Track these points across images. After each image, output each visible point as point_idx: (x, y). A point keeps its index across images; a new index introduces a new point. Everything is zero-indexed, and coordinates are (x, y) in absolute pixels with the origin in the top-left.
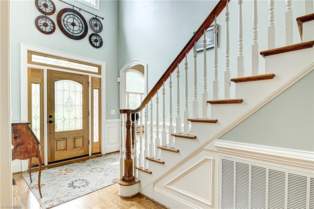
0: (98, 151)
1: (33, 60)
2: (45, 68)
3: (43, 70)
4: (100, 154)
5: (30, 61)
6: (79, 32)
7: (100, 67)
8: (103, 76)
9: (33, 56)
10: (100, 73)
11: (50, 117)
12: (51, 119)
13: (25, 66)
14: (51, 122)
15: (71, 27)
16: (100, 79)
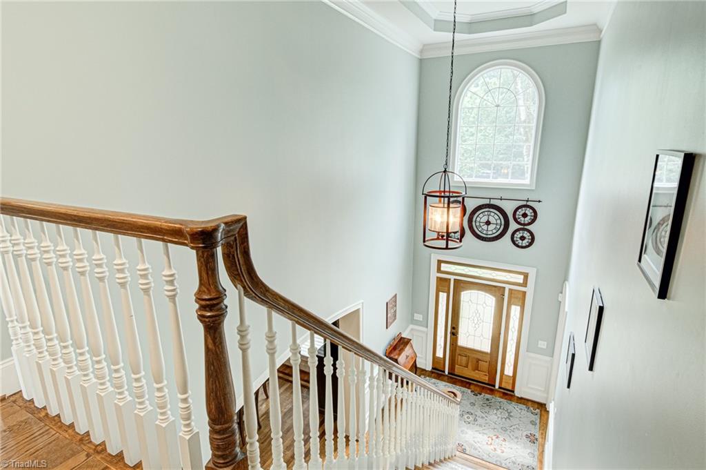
0: (510, 388)
1: (442, 269)
2: (452, 278)
3: (450, 279)
4: (512, 393)
5: (439, 270)
6: (494, 231)
7: (526, 276)
8: (530, 290)
9: (443, 265)
10: (525, 284)
11: (453, 328)
12: (454, 331)
13: (434, 275)
14: (454, 334)
15: (485, 227)
16: (524, 293)
